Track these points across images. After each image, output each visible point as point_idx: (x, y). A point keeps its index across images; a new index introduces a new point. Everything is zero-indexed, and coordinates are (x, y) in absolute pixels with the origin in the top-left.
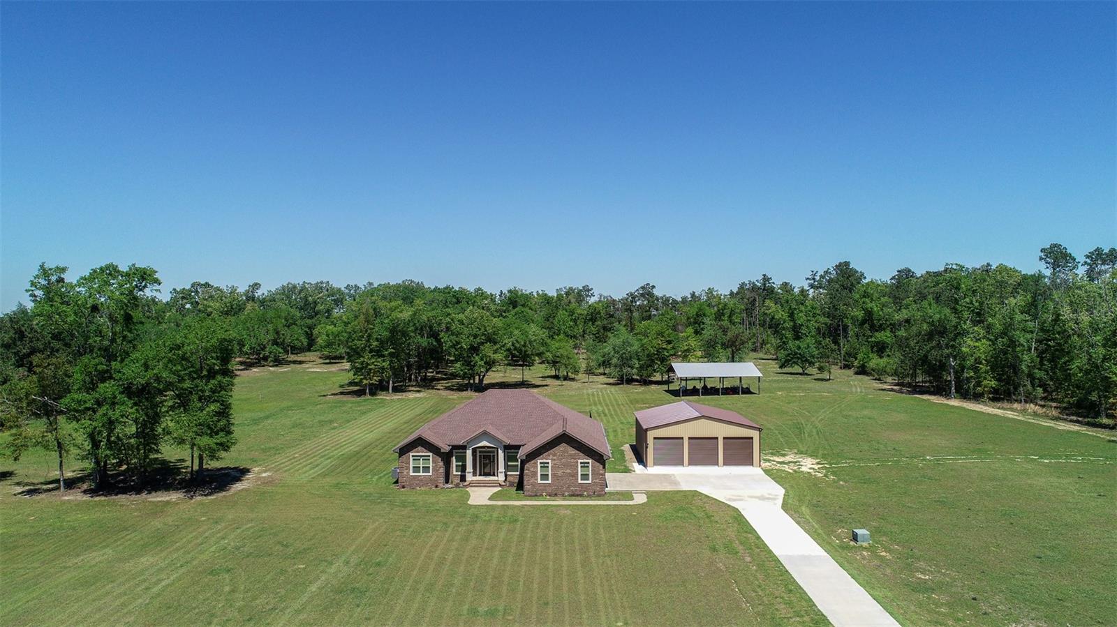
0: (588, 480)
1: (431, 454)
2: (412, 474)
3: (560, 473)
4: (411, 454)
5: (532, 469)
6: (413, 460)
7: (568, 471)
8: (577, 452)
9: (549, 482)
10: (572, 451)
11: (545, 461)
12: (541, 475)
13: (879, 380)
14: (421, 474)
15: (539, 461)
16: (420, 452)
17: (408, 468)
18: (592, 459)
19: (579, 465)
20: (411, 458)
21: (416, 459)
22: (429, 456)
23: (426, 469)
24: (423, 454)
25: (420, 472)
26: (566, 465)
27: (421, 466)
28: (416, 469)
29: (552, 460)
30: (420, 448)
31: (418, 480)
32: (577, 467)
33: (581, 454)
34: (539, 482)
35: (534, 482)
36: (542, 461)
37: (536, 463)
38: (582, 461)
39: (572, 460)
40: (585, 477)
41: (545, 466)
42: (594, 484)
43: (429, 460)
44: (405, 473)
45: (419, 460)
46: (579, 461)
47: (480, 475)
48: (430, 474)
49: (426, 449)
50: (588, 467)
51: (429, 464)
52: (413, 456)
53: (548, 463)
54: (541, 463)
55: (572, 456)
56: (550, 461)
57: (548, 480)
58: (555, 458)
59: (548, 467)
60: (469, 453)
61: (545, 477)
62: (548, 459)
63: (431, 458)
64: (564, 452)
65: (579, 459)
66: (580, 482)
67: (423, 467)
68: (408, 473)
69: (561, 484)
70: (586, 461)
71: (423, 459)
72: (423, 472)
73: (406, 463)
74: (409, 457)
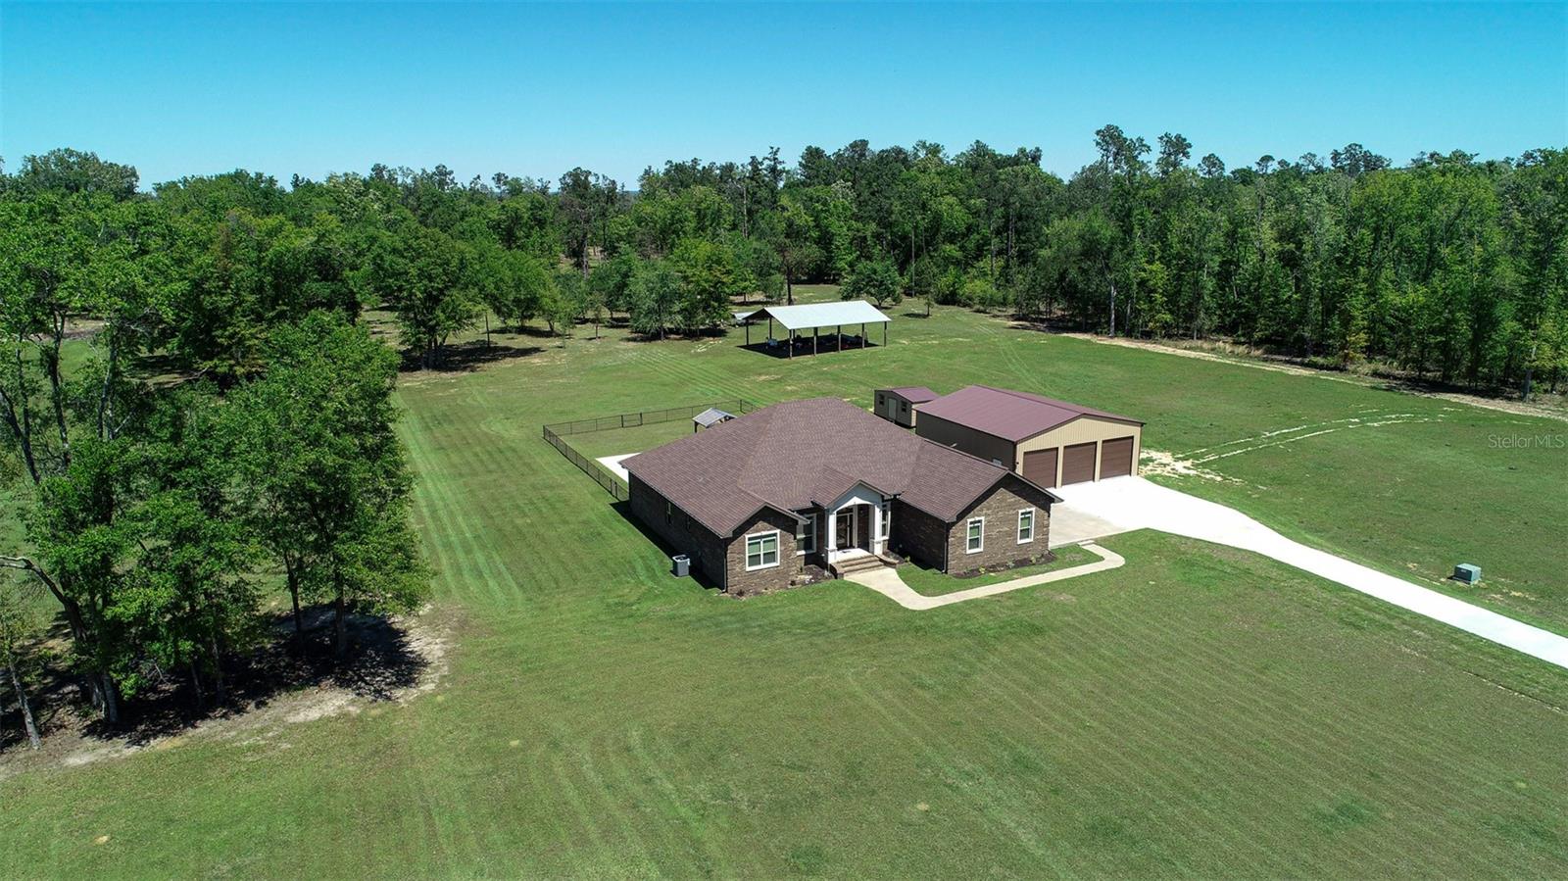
0: (1029, 537)
1: (778, 531)
2: (749, 568)
3: (994, 534)
4: (747, 536)
5: (958, 535)
6: (750, 545)
7: (1005, 528)
8: (1018, 498)
9: (981, 549)
10: (1011, 498)
11: (977, 519)
12: (970, 541)
13: (984, 312)
14: (762, 566)
15: (969, 521)
16: (764, 530)
17: (743, 560)
18: (1036, 505)
19: (1020, 518)
20: (747, 543)
21: (754, 542)
22: (775, 535)
23: (770, 557)
24: (764, 533)
25: (761, 564)
26: (1003, 521)
27: (763, 552)
28: (754, 560)
29: (986, 515)
30: (761, 524)
31: (759, 577)
32: (1017, 520)
33: (1022, 501)
34: (967, 552)
35: (960, 553)
36: (972, 520)
37: (964, 525)
38: (1024, 511)
39: (1011, 512)
40: (1025, 533)
41: (975, 528)
42: (1035, 541)
43: (775, 540)
44: (738, 569)
45: (760, 543)
46: (1020, 511)
48: (778, 563)
49: (770, 523)
50: (1030, 518)
51: (775, 547)
52: (750, 539)
53: (981, 521)
54: (972, 522)
55: (1011, 506)
56: (982, 518)
57: (979, 547)
58: (989, 512)
59: (980, 527)
60: (832, 520)
61: (974, 542)
62: (980, 517)
63: (778, 537)
64: (1003, 500)
65: (1020, 508)
66: (1018, 541)
67: (765, 554)
68: (744, 566)
69: (996, 550)
70: (1028, 510)
71: (764, 542)
72: (765, 563)
73: (739, 553)
74: (744, 542)
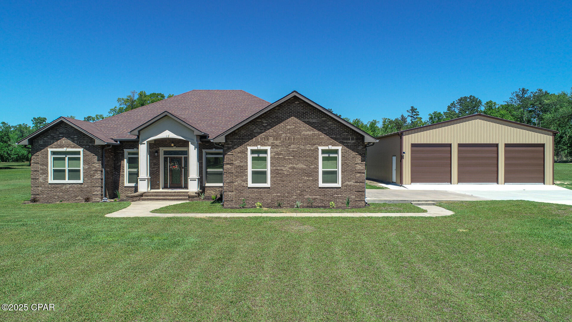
0: (335, 181)
1: (81, 150)
2: (51, 180)
3: (286, 169)
4: (50, 150)
5: (237, 163)
6: (55, 159)
7: (301, 166)
8: (316, 132)
9: (268, 185)
10: (308, 131)
11: (260, 147)
12: (254, 173)
14: (67, 181)
15: (249, 148)
16: (66, 146)
17: (45, 172)
18: (342, 143)
19: (320, 156)
20: (50, 158)
21: (59, 158)
22: (79, 153)
23: (75, 174)
24: (64, 149)
25: (65, 179)
26: (297, 156)
27: (67, 169)
28: (58, 174)
29: (273, 146)
30: (64, 141)
31: (61, 191)
32: (317, 158)
33: (323, 136)
34: (250, 184)
35: (239, 185)
36: (255, 148)
37: (245, 152)
38: (326, 148)
39: (308, 147)
40: (330, 176)
41: (259, 157)
42: (345, 187)
43: (79, 159)
44: (41, 180)
45: (64, 159)
46: (320, 148)
47: (165, 187)
48: (81, 181)
49: (73, 141)
50: (335, 159)
51: (79, 166)
52: (54, 153)
53: (265, 152)
54: (253, 152)
55: (307, 140)
56: (268, 148)
57: (265, 182)
58: (277, 142)
59: (265, 159)
60: (143, 150)
61: (259, 176)
62: (267, 144)
63: (81, 156)
65: (321, 144)
66: (321, 184)
67: (69, 171)
68: (46, 178)
69: (289, 189)
70: (331, 147)
71: (69, 159)
72: (69, 179)
73: (42, 165)
74: (47, 155)
